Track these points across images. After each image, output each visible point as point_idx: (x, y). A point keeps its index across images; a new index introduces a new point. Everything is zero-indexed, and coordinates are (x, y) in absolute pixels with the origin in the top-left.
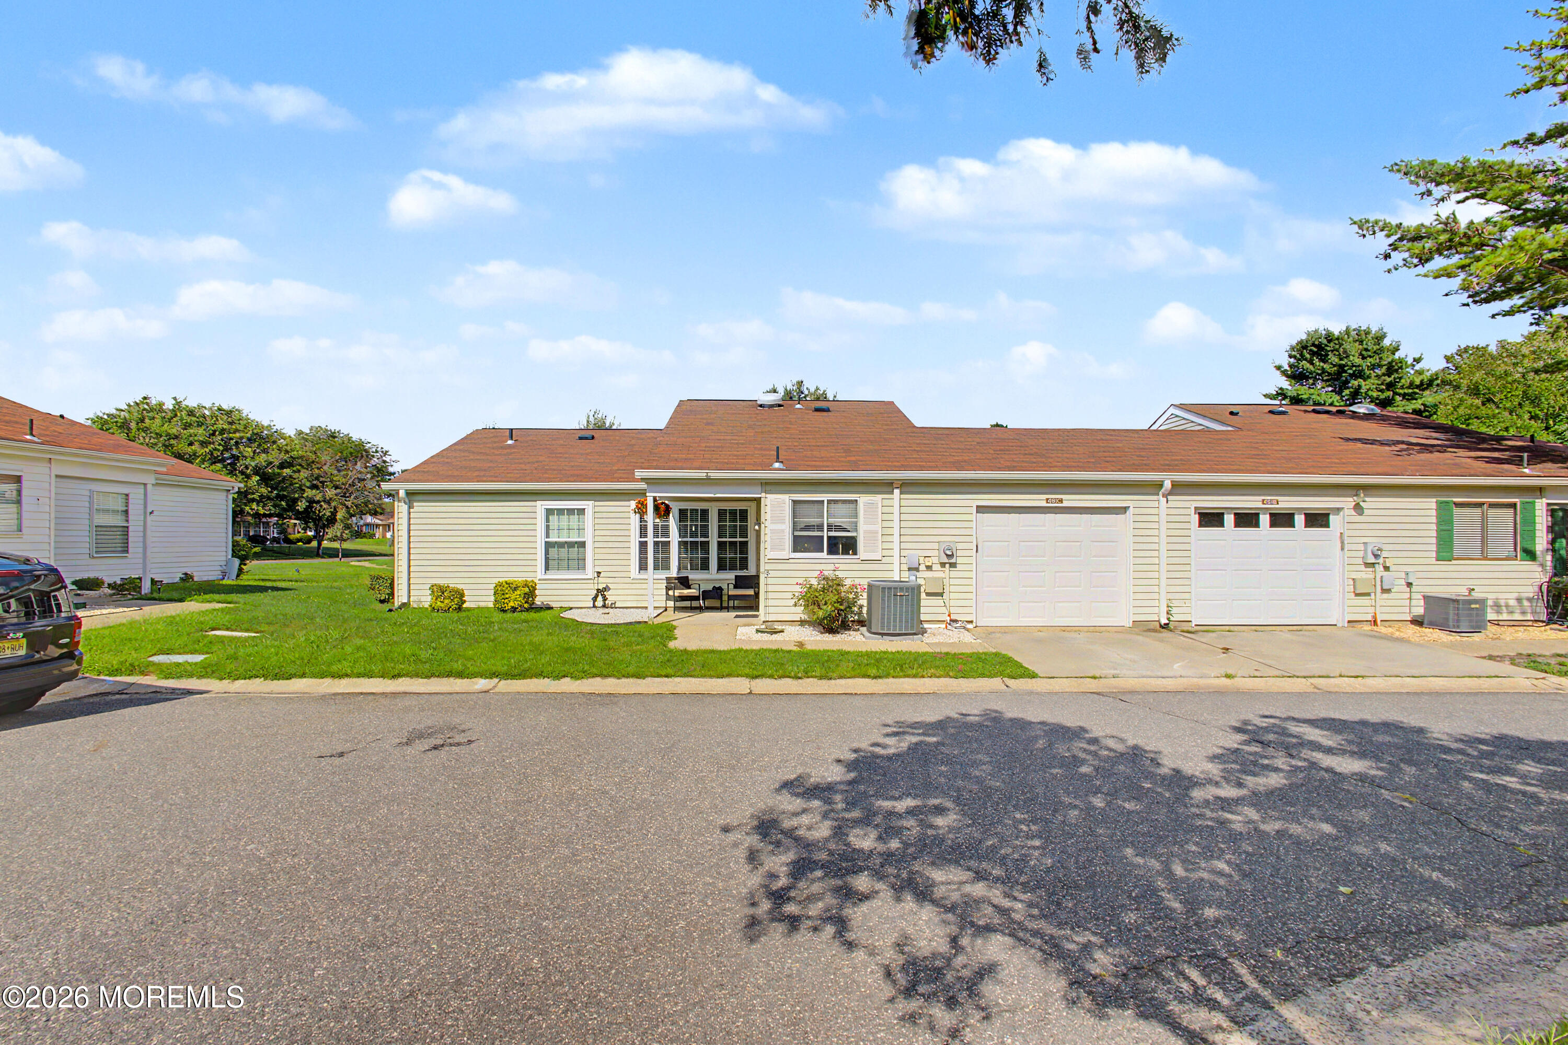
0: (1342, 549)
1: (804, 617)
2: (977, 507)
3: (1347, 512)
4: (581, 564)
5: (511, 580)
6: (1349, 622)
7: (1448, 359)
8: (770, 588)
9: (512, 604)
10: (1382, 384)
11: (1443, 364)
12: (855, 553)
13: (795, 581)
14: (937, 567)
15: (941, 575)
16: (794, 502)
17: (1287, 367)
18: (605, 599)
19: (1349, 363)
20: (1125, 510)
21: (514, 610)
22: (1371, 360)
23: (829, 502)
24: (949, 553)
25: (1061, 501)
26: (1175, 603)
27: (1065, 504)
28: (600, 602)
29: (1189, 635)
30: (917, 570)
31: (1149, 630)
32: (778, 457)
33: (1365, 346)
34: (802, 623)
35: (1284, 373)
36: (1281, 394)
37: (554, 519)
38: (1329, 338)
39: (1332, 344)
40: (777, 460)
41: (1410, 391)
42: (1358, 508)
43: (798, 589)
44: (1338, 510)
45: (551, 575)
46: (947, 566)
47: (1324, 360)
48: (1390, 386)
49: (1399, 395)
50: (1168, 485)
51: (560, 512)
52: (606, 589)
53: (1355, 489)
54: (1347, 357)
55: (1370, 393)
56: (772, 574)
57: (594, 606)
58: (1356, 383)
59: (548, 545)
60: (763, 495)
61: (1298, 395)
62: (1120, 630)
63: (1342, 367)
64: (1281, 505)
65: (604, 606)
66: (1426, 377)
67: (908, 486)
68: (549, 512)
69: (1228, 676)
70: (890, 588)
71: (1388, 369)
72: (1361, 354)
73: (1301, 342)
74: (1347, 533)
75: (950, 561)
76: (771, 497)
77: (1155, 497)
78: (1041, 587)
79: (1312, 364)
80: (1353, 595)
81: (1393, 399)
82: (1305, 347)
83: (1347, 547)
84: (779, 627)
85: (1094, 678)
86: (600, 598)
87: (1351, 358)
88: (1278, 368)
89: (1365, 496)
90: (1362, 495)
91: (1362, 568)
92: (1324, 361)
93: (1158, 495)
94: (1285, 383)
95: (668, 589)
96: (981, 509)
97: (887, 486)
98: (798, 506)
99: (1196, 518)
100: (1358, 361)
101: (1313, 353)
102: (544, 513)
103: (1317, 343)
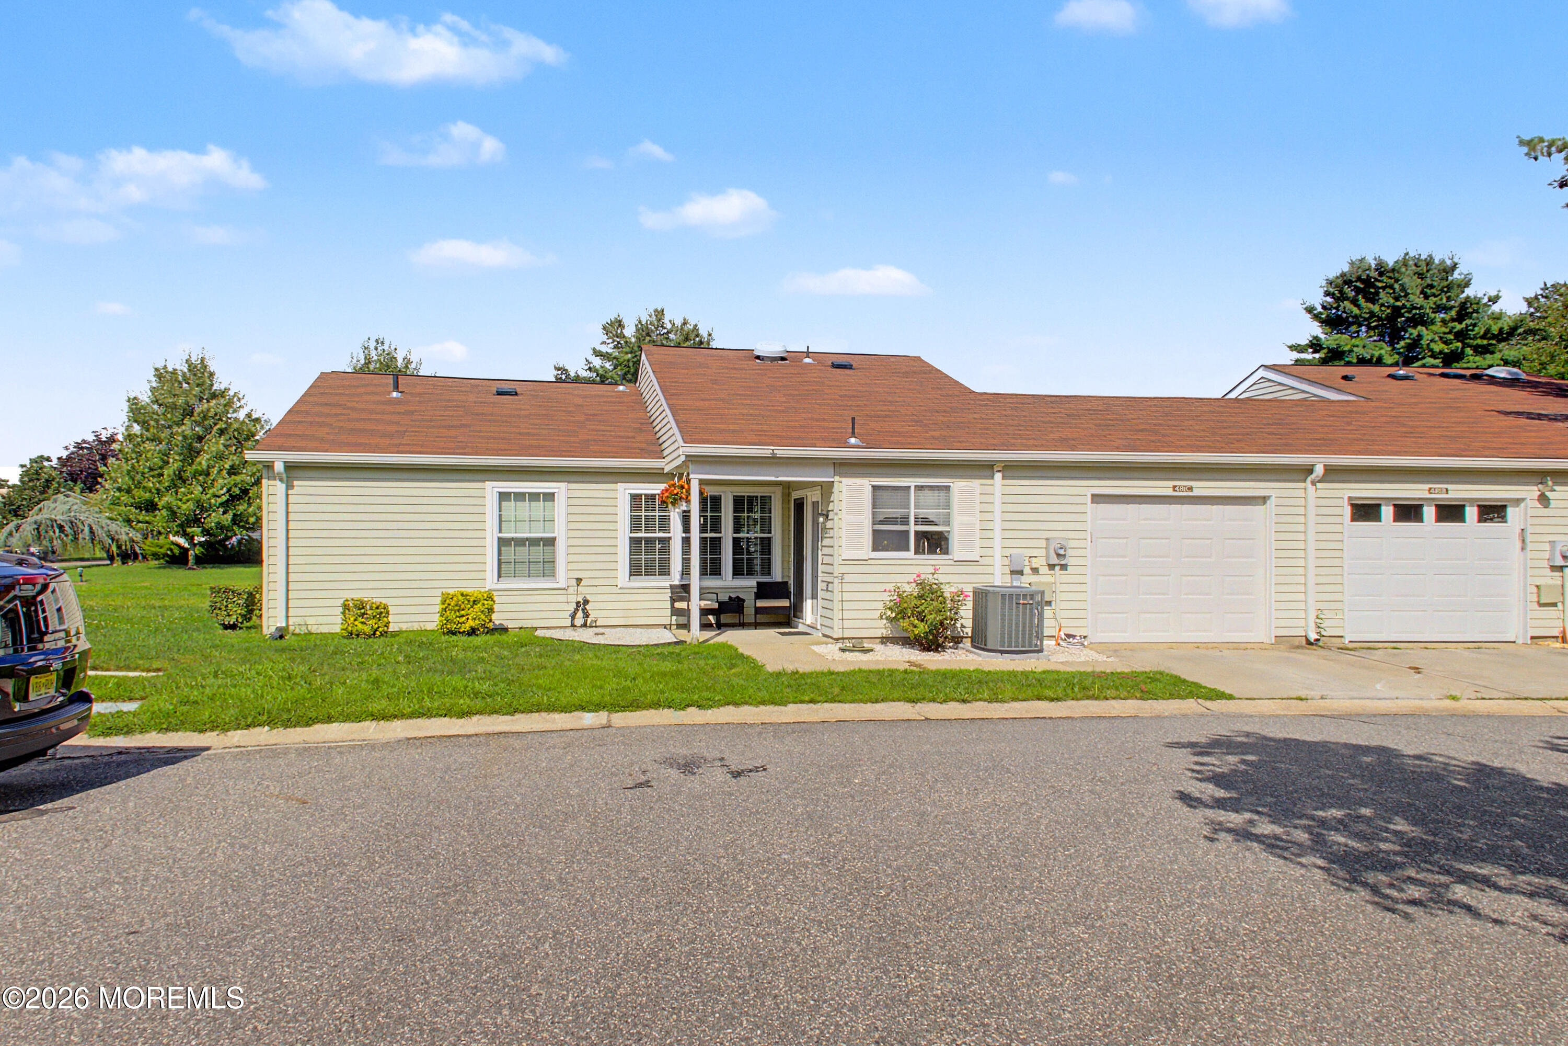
0: (1523, 549)
1: (885, 633)
2: (1092, 495)
3: (1530, 503)
4: (548, 568)
5: (468, 591)
6: (1532, 638)
7: (1529, 302)
8: (846, 596)
9: (471, 623)
10: (1450, 332)
11: (1524, 308)
12: (946, 552)
13: (882, 587)
14: (1044, 570)
15: (1050, 579)
16: (875, 488)
17: (1319, 309)
18: (586, 615)
19: (1408, 305)
20: (1264, 499)
21: (473, 632)
22: (1435, 299)
23: (919, 488)
24: (1062, 552)
25: (1190, 489)
26: (1328, 614)
27: (1195, 493)
28: (579, 621)
29: (1352, 652)
30: (1021, 573)
31: (1298, 647)
32: (853, 433)
33: (1429, 281)
34: (884, 640)
35: (1316, 317)
36: (1315, 345)
37: (509, 506)
38: (1381, 269)
39: (1384, 279)
40: (853, 434)
41: (1485, 342)
42: (1544, 500)
43: (886, 597)
44: (1517, 502)
45: (505, 584)
46: (1057, 568)
47: (1372, 299)
48: (1461, 336)
49: (1469, 346)
50: (1319, 470)
51: (520, 497)
52: (586, 602)
53: (1540, 476)
54: (1406, 295)
55: (1432, 345)
56: (847, 578)
57: (573, 625)
58: (1415, 332)
59: (502, 542)
60: (837, 478)
61: (1339, 346)
62: (1261, 646)
63: (1397, 311)
64: (1451, 495)
65: (585, 625)
66: (1505, 324)
67: (1012, 470)
68: (504, 497)
69: (1454, 698)
70: (1011, 596)
71: (1458, 313)
72: (1422, 292)
73: (1343, 275)
74: (1530, 530)
75: (1059, 562)
76: (845, 481)
77: (1302, 485)
78: (1164, 594)
79: (1358, 306)
80: (1536, 606)
81: (1463, 352)
82: (1348, 282)
83: (1530, 546)
84: (867, 645)
85: (1301, 699)
86: (580, 614)
87: (1411, 297)
88: (1310, 310)
89: (1555, 484)
90: (1550, 483)
91: (1548, 572)
92: (1373, 301)
93: (1305, 481)
94: (1316, 330)
95: (673, 601)
96: (1097, 498)
97: (985, 469)
98: (879, 493)
99: (1348, 511)
100: (1419, 300)
101: (1358, 290)
102: (496, 497)
103: (1364, 277)
